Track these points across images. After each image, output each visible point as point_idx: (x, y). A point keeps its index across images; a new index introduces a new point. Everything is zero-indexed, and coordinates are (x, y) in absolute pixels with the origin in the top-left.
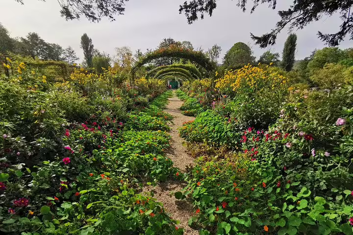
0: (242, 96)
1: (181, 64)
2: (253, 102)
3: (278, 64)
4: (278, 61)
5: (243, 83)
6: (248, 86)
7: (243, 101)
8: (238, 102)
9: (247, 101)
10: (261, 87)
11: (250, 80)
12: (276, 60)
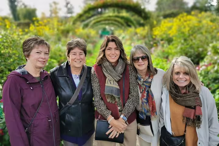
0: (179, 40)
1: (116, 14)
2: (187, 44)
3: (213, 9)
4: (212, 5)
5: (179, 30)
6: (183, 33)
7: (180, 44)
8: (176, 45)
9: (183, 44)
10: (195, 33)
11: (185, 27)
12: (210, 5)
